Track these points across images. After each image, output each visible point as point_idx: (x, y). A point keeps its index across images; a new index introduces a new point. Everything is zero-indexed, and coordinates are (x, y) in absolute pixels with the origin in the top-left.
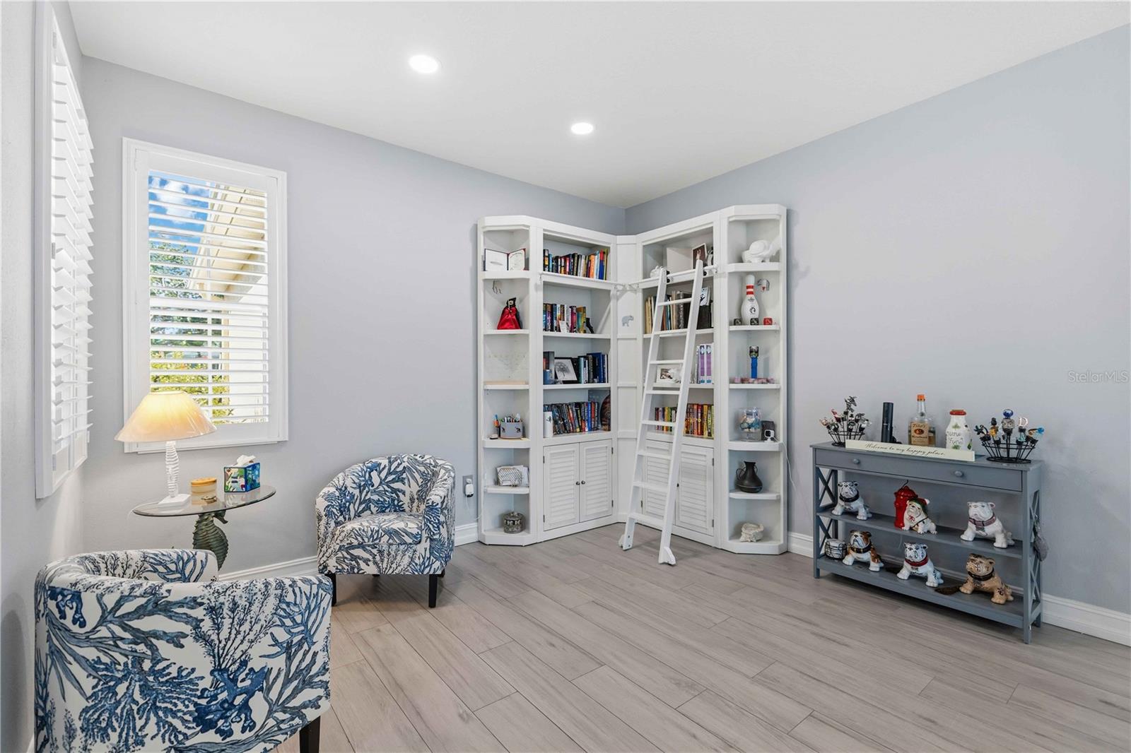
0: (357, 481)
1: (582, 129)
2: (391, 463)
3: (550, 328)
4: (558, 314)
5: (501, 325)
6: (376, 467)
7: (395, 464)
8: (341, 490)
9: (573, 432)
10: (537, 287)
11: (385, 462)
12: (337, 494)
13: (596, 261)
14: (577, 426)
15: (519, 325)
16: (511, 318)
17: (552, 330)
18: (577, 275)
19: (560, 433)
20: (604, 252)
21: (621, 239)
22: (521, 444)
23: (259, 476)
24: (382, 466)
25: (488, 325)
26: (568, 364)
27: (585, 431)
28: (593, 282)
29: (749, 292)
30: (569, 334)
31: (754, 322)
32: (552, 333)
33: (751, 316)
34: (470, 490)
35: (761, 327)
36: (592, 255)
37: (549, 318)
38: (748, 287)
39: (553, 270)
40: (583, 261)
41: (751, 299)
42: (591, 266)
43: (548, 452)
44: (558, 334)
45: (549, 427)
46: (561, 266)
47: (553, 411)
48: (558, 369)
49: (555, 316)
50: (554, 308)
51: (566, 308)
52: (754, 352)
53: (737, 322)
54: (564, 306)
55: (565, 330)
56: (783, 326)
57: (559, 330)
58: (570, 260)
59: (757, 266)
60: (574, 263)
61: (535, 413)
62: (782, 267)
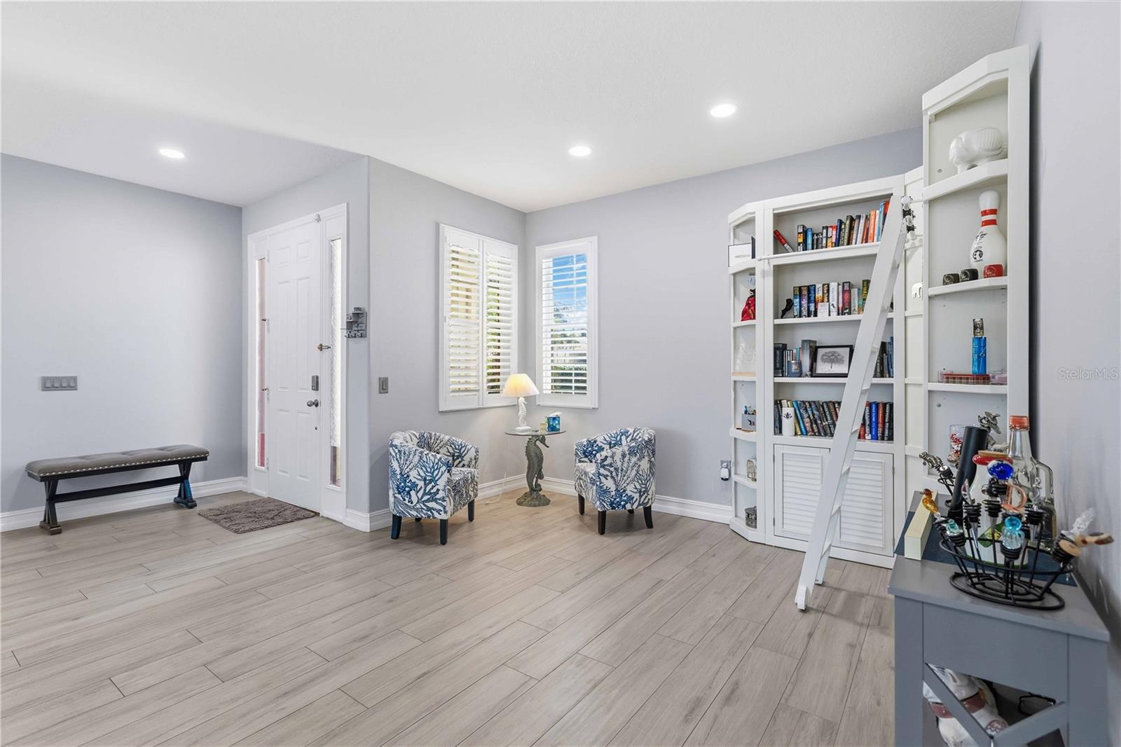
0: (608, 439)
1: (723, 110)
2: (634, 432)
3: (805, 313)
4: (819, 294)
7: (636, 434)
8: (590, 441)
11: (631, 431)
12: (585, 443)
17: (809, 315)
18: (848, 245)
19: (820, 435)
20: (885, 201)
23: (559, 424)
24: (629, 433)
26: (845, 353)
27: (865, 438)
29: (986, 223)
30: (835, 317)
31: (973, 275)
32: (804, 320)
33: (974, 265)
34: (725, 474)
35: (982, 282)
36: (873, 213)
37: (805, 302)
38: (984, 213)
39: (816, 245)
40: (862, 221)
41: (983, 235)
42: (872, 227)
43: (779, 451)
44: (812, 319)
45: (788, 424)
46: (827, 237)
47: (801, 406)
48: (824, 361)
49: (812, 298)
50: (811, 289)
51: (833, 286)
52: (978, 327)
53: (954, 279)
54: (828, 285)
55: (827, 313)
56: (1018, 278)
57: (816, 314)
58: (840, 226)
59: (962, 179)
60: (845, 228)
61: (763, 407)
62: (1016, 165)
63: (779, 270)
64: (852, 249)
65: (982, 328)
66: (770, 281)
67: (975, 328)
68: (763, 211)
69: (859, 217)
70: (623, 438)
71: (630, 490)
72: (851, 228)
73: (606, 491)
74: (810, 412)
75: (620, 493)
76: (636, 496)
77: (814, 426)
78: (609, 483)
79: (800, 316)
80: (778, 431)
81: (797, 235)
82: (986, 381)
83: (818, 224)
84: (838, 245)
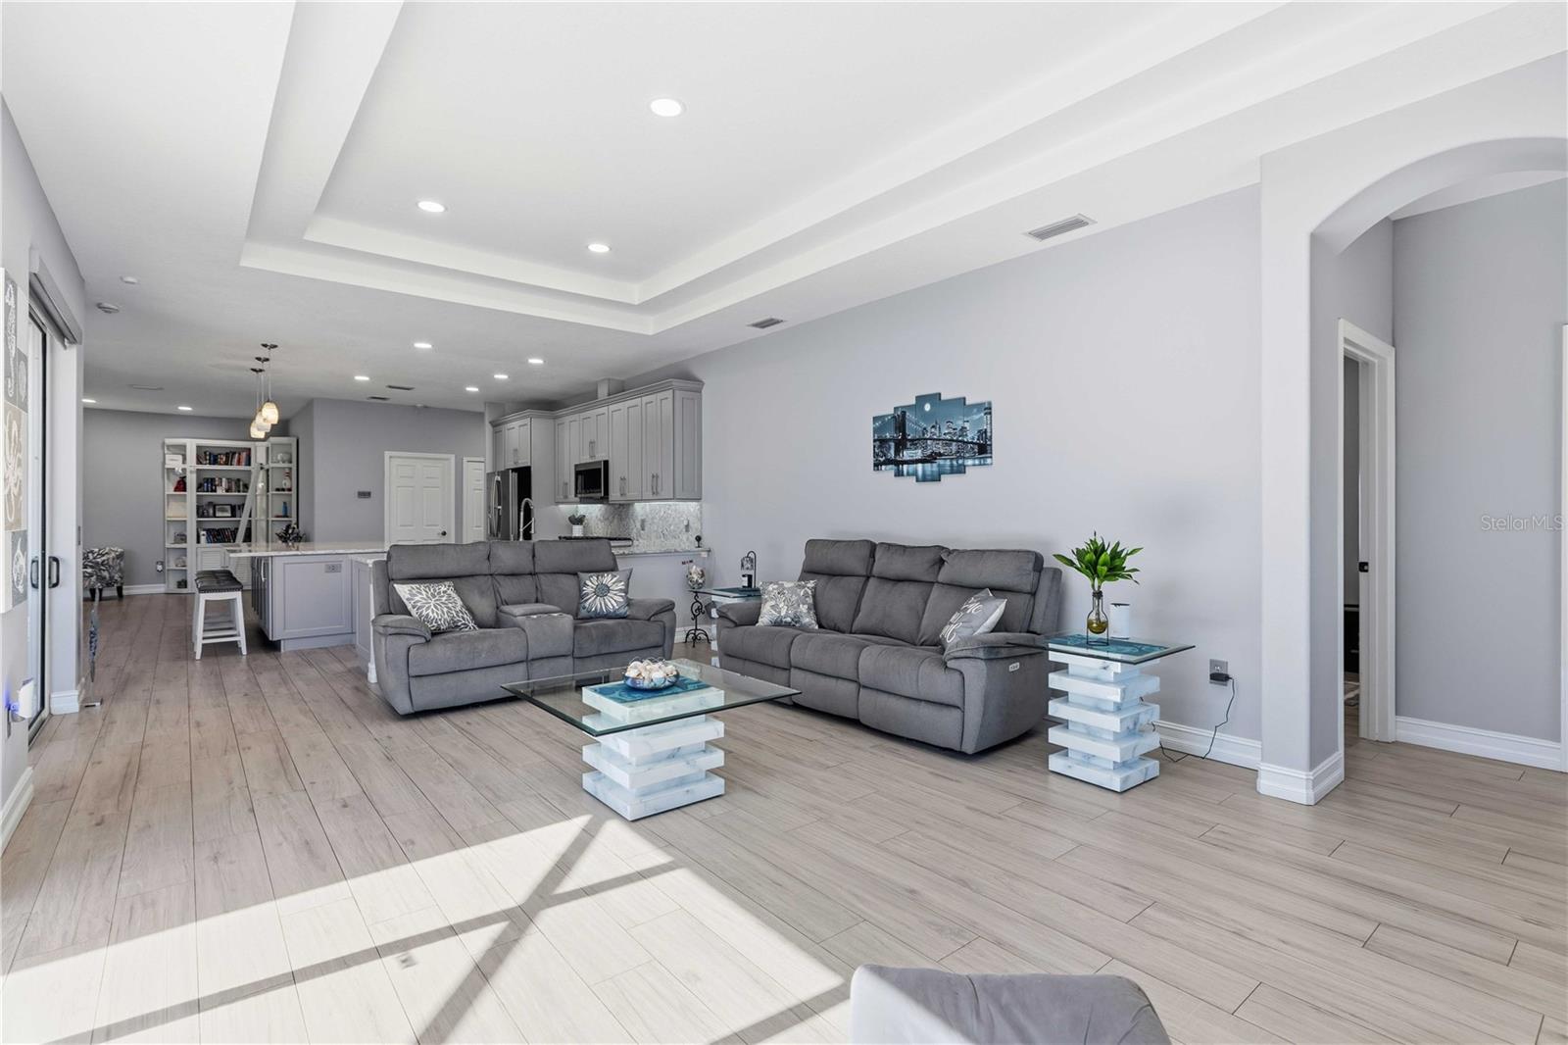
3: (210, 490)
4: (217, 483)
5: (176, 489)
6: (92, 552)
9: (227, 542)
10: (191, 472)
11: (97, 550)
13: (244, 456)
14: (230, 539)
15: (185, 490)
16: (181, 486)
17: (212, 491)
18: (231, 464)
19: (218, 543)
20: (249, 451)
21: (257, 444)
22: (183, 545)
25: (170, 490)
26: (228, 508)
28: (243, 467)
29: (287, 476)
30: (225, 493)
31: (283, 490)
32: (209, 493)
33: (284, 487)
34: (160, 567)
35: (286, 492)
36: (241, 453)
37: (210, 485)
38: (286, 473)
39: (215, 462)
40: (237, 455)
41: (286, 479)
42: (241, 459)
43: (199, 550)
44: (214, 493)
45: (203, 539)
46: (220, 459)
47: (208, 531)
48: (219, 511)
49: (214, 484)
50: (213, 480)
51: (224, 480)
52: (285, 503)
53: (279, 490)
54: (221, 479)
55: (220, 491)
56: (294, 492)
57: (215, 491)
58: (227, 455)
59: (281, 465)
60: (230, 456)
61: (191, 532)
62: (294, 465)
63: (199, 471)
64: (235, 467)
66: (194, 476)
68: (192, 445)
69: (235, 453)
70: (90, 555)
71: (116, 577)
72: (232, 457)
73: (105, 578)
74: (213, 533)
75: (111, 578)
76: (119, 579)
77: (215, 539)
78: (106, 574)
79: (208, 491)
80: (198, 542)
81: (206, 456)
82: (287, 517)
83: (216, 452)
84: (226, 463)
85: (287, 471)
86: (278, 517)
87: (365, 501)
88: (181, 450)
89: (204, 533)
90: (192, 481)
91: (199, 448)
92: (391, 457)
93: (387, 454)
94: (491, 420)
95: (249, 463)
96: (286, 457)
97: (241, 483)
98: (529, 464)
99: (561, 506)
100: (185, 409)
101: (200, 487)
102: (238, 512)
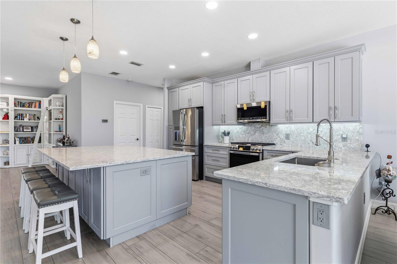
3: (21, 119)
4: (24, 116)
5: (4, 119)
9: (30, 143)
10: (11, 110)
13: (37, 104)
14: (31, 142)
15: (8, 119)
16: (6, 117)
17: (22, 120)
18: (31, 108)
19: (25, 143)
20: (40, 102)
21: (44, 98)
22: (7, 145)
26: (30, 128)
28: (37, 109)
29: (60, 113)
30: (28, 121)
31: (59, 119)
32: (21, 121)
33: (59, 118)
35: (60, 120)
36: (36, 103)
37: (21, 117)
38: (60, 111)
39: (23, 106)
40: (34, 103)
41: (60, 114)
42: (36, 105)
43: (16, 147)
44: (23, 121)
45: (17, 142)
46: (26, 105)
47: (20, 138)
48: (25, 129)
49: (23, 116)
50: (22, 114)
51: (28, 115)
53: (56, 119)
54: (26, 114)
55: (26, 120)
56: (64, 120)
57: (24, 120)
58: (29, 103)
59: (58, 107)
60: (30, 104)
61: (11, 139)
62: (64, 108)
63: (15, 110)
64: (33, 109)
65: (60, 125)
66: (13, 112)
67: (59, 125)
68: (11, 97)
69: (33, 103)
72: (32, 104)
74: (22, 139)
77: (23, 142)
79: (19, 120)
80: (15, 143)
81: (19, 103)
82: (61, 132)
83: (24, 102)
84: (29, 107)
85: (60, 110)
86: (56, 132)
87: (105, 124)
88: (6, 100)
89: (18, 139)
90: (12, 115)
91: (15, 99)
92: (116, 104)
93: (115, 102)
94: (167, 87)
95: (40, 107)
96: (61, 104)
97: (36, 116)
98: (203, 106)
99: (215, 127)
100: (9, 79)
101: (16, 117)
102: (34, 129)
